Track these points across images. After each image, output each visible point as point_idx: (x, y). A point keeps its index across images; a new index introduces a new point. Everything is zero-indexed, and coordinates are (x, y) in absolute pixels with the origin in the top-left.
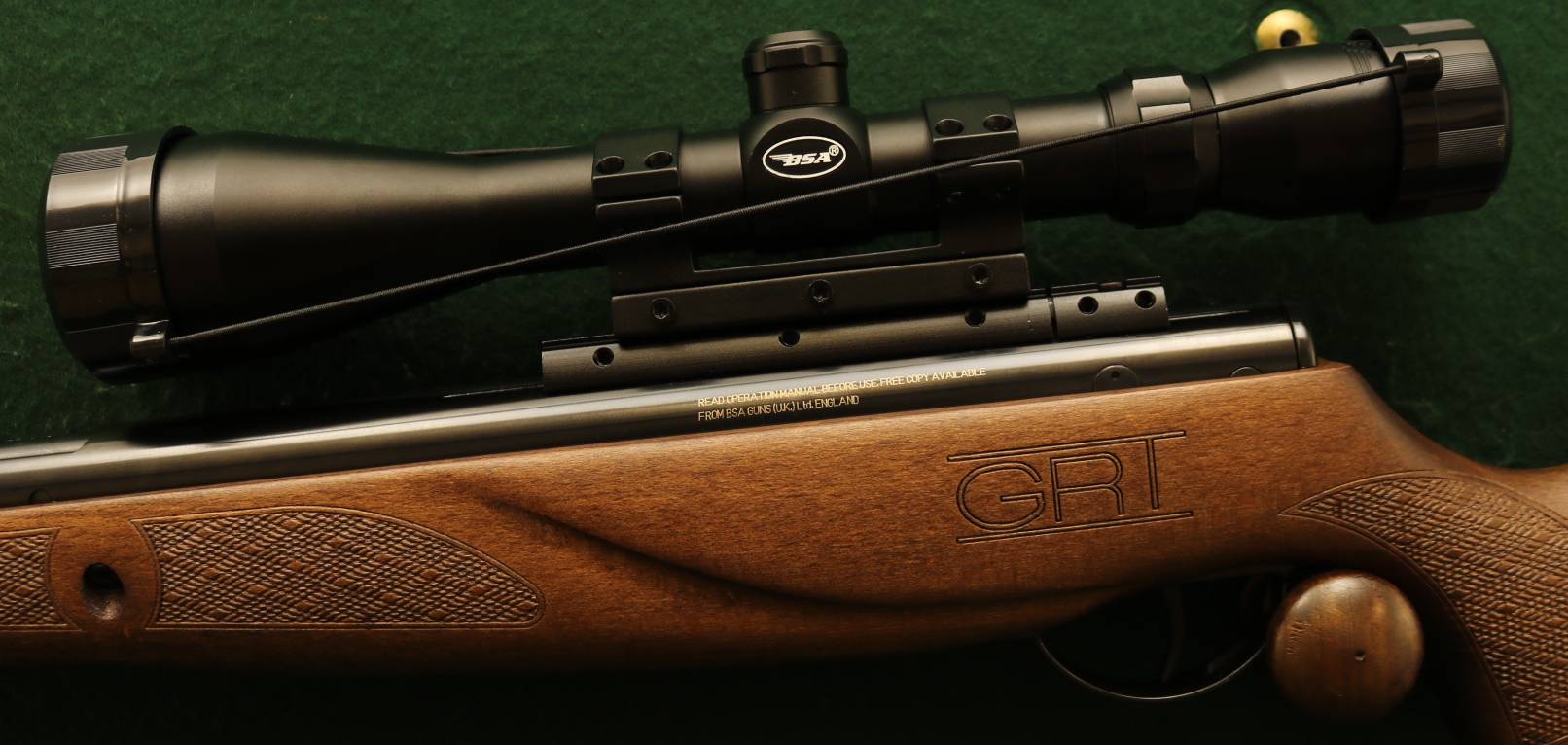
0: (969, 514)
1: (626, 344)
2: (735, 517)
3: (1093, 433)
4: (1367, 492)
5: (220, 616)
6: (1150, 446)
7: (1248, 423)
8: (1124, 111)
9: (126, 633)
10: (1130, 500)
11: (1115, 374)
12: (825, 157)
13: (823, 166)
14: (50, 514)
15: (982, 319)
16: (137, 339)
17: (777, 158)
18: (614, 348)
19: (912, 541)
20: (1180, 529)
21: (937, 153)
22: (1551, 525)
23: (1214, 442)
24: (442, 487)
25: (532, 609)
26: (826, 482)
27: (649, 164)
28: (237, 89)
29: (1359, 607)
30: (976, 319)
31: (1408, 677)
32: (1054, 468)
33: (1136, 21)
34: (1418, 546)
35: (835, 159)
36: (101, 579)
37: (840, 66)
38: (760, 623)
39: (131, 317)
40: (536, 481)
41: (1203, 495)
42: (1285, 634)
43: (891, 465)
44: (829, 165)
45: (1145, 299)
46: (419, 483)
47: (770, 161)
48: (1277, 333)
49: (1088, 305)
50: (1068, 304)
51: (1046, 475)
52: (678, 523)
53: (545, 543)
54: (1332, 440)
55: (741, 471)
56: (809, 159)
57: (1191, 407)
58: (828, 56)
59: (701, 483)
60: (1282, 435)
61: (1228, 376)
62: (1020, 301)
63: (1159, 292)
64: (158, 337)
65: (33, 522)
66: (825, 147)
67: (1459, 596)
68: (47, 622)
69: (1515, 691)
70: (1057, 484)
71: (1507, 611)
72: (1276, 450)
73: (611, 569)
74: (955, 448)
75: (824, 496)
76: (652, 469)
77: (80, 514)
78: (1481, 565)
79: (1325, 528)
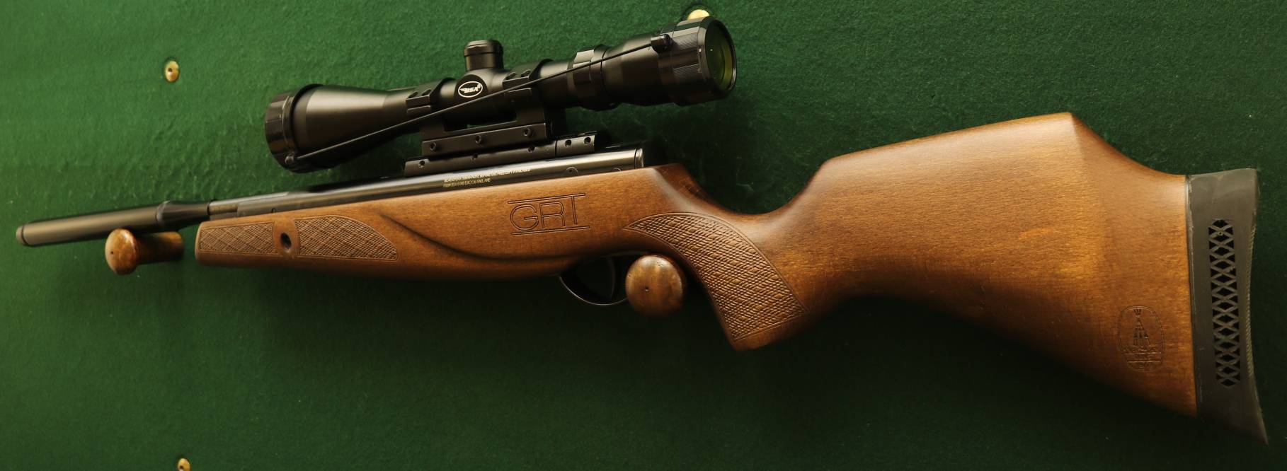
0: (514, 224)
1: (429, 160)
2: (445, 223)
3: (553, 194)
4: (656, 221)
5: (315, 253)
6: (573, 201)
9: (293, 257)
10: (567, 221)
11: (571, 170)
12: (476, 89)
13: (476, 92)
14: (273, 216)
15: (533, 149)
16: (287, 158)
17: (463, 90)
18: (426, 161)
19: (497, 234)
20: (586, 233)
21: (505, 85)
22: (738, 239)
23: (595, 198)
24: (369, 210)
25: (395, 254)
26: (471, 211)
27: (424, 95)
28: (356, 66)
31: (674, 301)
32: (541, 209)
34: (680, 245)
35: (480, 89)
36: (285, 239)
40: (393, 208)
41: (592, 220)
42: (632, 278)
43: (491, 204)
44: (478, 92)
45: (587, 141)
46: (363, 208)
47: (461, 92)
48: (629, 155)
50: (562, 144)
51: (538, 210)
52: (430, 225)
53: (397, 230)
54: (640, 198)
55: (448, 206)
56: (471, 90)
57: (587, 185)
58: (491, 50)
59: (436, 210)
60: (620, 196)
63: (593, 138)
66: (476, 85)
67: (699, 268)
68: (273, 253)
70: (542, 214)
71: (718, 276)
72: (618, 202)
73: (415, 240)
74: (510, 199)
75: (471, 216)
76: (423, 204)
77: (280, 216)
78: (706, 255)
79: (642, 235)
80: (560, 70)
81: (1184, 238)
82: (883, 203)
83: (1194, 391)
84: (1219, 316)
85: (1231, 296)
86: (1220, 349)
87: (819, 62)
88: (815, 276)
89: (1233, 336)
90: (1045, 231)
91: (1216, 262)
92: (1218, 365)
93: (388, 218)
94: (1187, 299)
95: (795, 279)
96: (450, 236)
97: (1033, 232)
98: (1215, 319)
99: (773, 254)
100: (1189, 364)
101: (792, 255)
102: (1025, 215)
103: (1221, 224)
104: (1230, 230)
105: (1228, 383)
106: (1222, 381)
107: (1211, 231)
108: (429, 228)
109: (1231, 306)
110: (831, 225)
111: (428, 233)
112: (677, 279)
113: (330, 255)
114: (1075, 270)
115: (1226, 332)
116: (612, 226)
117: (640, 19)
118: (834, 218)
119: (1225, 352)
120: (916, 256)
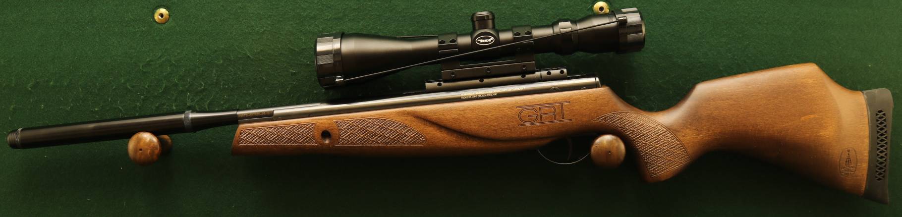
0: (521, 120)
1: (445, 81)
2: (469, 120)
3: (549, 102)
4: (612, 115)
5: (353, 142)
6: (562, 105)
7: (584, 100)
8: (557, 30)
9: (331, 146)
10: (557, 117)
11: (555, 89)
12: (490, 40)
13: (489, 42)
14: (315, 119)
15: (525, 77)
16: (337, 80)
18: (442, 83)
19: (509, 126)
20: (569, 123)
21: (515, 40)
22: (656, 124)
23: (576, 104)
24: (404, 113)
25: (423, 141)
26: (490, 112)
27: (451, 42)
29: (611, 142)
30: (523, 76)
31: (622, 158)
32: (540, 110)
33: (564, 5)
34: (624, 129)
35: (492, 41)
36: (326, 134)
37: (493, 19)
38: (474, 144)
39: (335, 74)
40: (425, 112)
41: (574, 116)
42: (594, 148)
43: (504, 109)
44: (491, 42)
45: (562, 72)
46: (399, 113)
47: (478, 41)
48: (592, 80)
49: (549, 73)
50: (544, 73)
51: (539, 111)
52: (457, 121)
53: (427, 126)
54: (604, 104)
55: (470, 110)
56: (486, 41)
57: (570, 97)
58: (491, 17)
59: (462, 113)
60: (592, 102)
61: (580, 89)
62: (533, 72)
63: (565, 71)
64: (342, 79)
65: (310, 121)
66: (489, 38)
67: (634, 140)
68: (313, 144)
69: (648, 163)
70: (541, 113)
71: (646, 144)
72: (591, 106)
73: (441, 132)
74: (518, 105)
75: (489, 116)
76: (451, 109)
77: (321, 119)
79: (602, 124)
80: (547, 32)
81: (867, 118)
82: (734, 105)
83: (865, 184)
84: (879, 151)
85: (885, 142)
86: (878, 165)
87: (672, 33)
88: (698, 142)
89: (884, 159)
90: (812, 116)
91: (879, 128)
92: (877, 172)
93: (421, 118)
94: (868, 144)
95: (688, 143)
96: (473, 128)
97: (807, 117)
98: (878, 152)
99: (677, 131)
100: (865, 172)
101: (688, 131)
102: (803, 109)
103: (880, 112)
104: (884, 114)
105: (879, 179)
106: (877, 178)
107: (877, 115)
108: (456, 124)
109: (884, 146)
110: (707, 116)
111: (455, 126)
112: (622, 146)
113: (367, 143)
114: (825, 133)
115: (882, 157)
116: (585, 119)
118: (710, 112)
119: (880, 166)
120: (751, 130)
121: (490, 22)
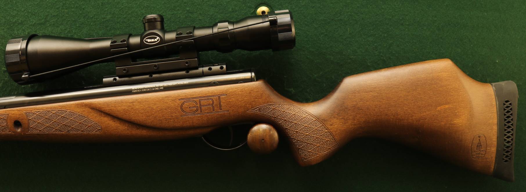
0: (183, 111)
1: (120, 77)
2: (137, 111)
3: (208, 95)
4: (266, 107)
5: (40, 131)
6: (219, 98)
7: (240, 93)
8: (216, 30)
9: (22, 134)
10: (215, 108)
11: (214, 83)
12: (156, 40)
13: (155, 42)
14: (8, 111)
16: (23, 76)
17: (146, 40)
18: (117, 78)
19: (172, 116)
20: (226, 114)
21: (177, 39)
22: (307, 114)
23: (233, 97)
24: (82, 105)
25: (100, 130)
26: (155, 104)
27: (121, 42)
29: (264, 131)
30: (188, 72)
31: (275, 145)
32: (200, 102)
34: (277, 118)
35: (158, 40)
36: (17, 124)
37: (162, 21)
38: (144, 133)
39: (22, 72)
40: (100, 104)
41: (231, 107)
42: (250, 136)
43: (168, 101)
44: (157, 42)
45: (222, 68)
46: (78, 104)
47: (145, 41)
48: (248, 75)
49: (210, 69)
50: (206, 69)
51: (198, 103)
52: (127, 113)
53: (102, 116)
54: (258, 96)
55: (139, 102)
56: (153, 40)
57: (227, 90)
58: (159, 20)
59: (131, 104)
60: (247, 95)
61: (237, 83)
62: (197, 68)
63: (225, 66)
64: (27, 76)
65: (4, 112)
66: (156, 38)
67: (287, 129)
68: (7, 132)
69: (300, 149)
70: (200, 105)
71: (297, 132)
72: (245, 98)
73: (115, 121)
74: (180, 98)
75: (155, 107)
76: (122, 102)
77: (13, 111)
78: (291, 122)
79: (257, 114)
80: (207, 32)
81: (495, 107)
82: (377, 96)
83: (494, 166)
84: (506, 136)
85: (511, 128)
86: (505, 149)
87: (326, 33)
88: (345, 130)
89: (510, 144)
90: (447, 106)
91: (506, 116)
92: (504, 154)
93: (96, 110)
94: (496, 131)
95: (336, 132)
96: (140, 118)
97: (442, 107)
98: (505, 138)
99: (325, 121)
100: (494, 155)
101: (335, 120)
102: (439, 100)
103: (507, 102)
104: (510, 104)
105: (506, 161)
106: (504, 160)
107: (504, 104)
108: (126, 115)
109: (511, 132)
110: (353, 107)
111: (125, 117)
112: (276, 135)
113: (52, 131)
114: (459, 121)
115: (508, 142)
116: (241, 110)
117: (232, 9)
118: (355, 103)
119: (507, 149)
120: (393, 119)
121: (158, 24)
